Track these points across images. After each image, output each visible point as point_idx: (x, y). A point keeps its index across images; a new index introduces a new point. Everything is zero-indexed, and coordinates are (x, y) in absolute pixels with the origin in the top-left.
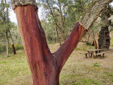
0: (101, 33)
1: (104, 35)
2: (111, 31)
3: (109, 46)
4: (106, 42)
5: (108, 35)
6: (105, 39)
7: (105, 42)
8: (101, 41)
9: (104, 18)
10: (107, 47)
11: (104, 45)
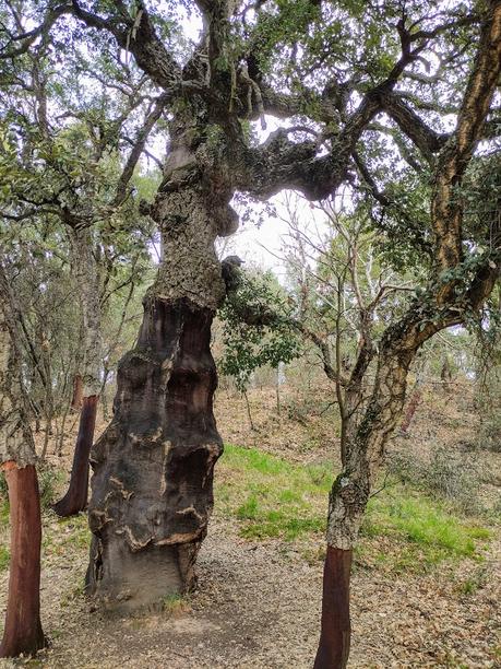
0: (135, 373)
1: (163, 400)
2: (232, 369)
3: (200, 538)
4: (171, 493)
5: (198, 401)
6: (159, 445)
7: (164, 484)
8: (123, 466)
9: (179, 220)
10: (174, 551)
11: (139, 531)
